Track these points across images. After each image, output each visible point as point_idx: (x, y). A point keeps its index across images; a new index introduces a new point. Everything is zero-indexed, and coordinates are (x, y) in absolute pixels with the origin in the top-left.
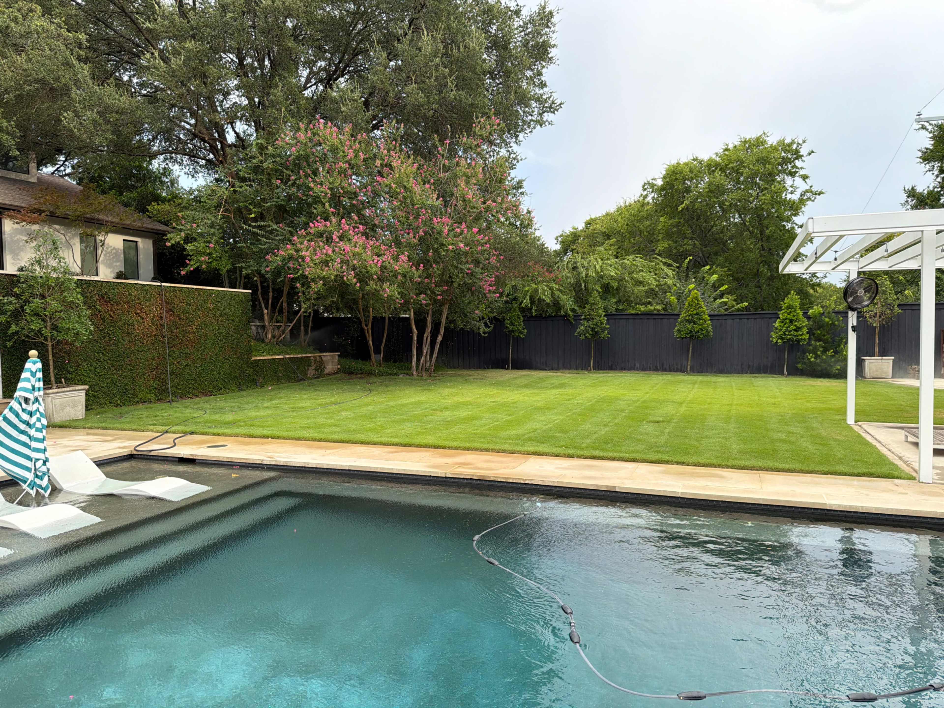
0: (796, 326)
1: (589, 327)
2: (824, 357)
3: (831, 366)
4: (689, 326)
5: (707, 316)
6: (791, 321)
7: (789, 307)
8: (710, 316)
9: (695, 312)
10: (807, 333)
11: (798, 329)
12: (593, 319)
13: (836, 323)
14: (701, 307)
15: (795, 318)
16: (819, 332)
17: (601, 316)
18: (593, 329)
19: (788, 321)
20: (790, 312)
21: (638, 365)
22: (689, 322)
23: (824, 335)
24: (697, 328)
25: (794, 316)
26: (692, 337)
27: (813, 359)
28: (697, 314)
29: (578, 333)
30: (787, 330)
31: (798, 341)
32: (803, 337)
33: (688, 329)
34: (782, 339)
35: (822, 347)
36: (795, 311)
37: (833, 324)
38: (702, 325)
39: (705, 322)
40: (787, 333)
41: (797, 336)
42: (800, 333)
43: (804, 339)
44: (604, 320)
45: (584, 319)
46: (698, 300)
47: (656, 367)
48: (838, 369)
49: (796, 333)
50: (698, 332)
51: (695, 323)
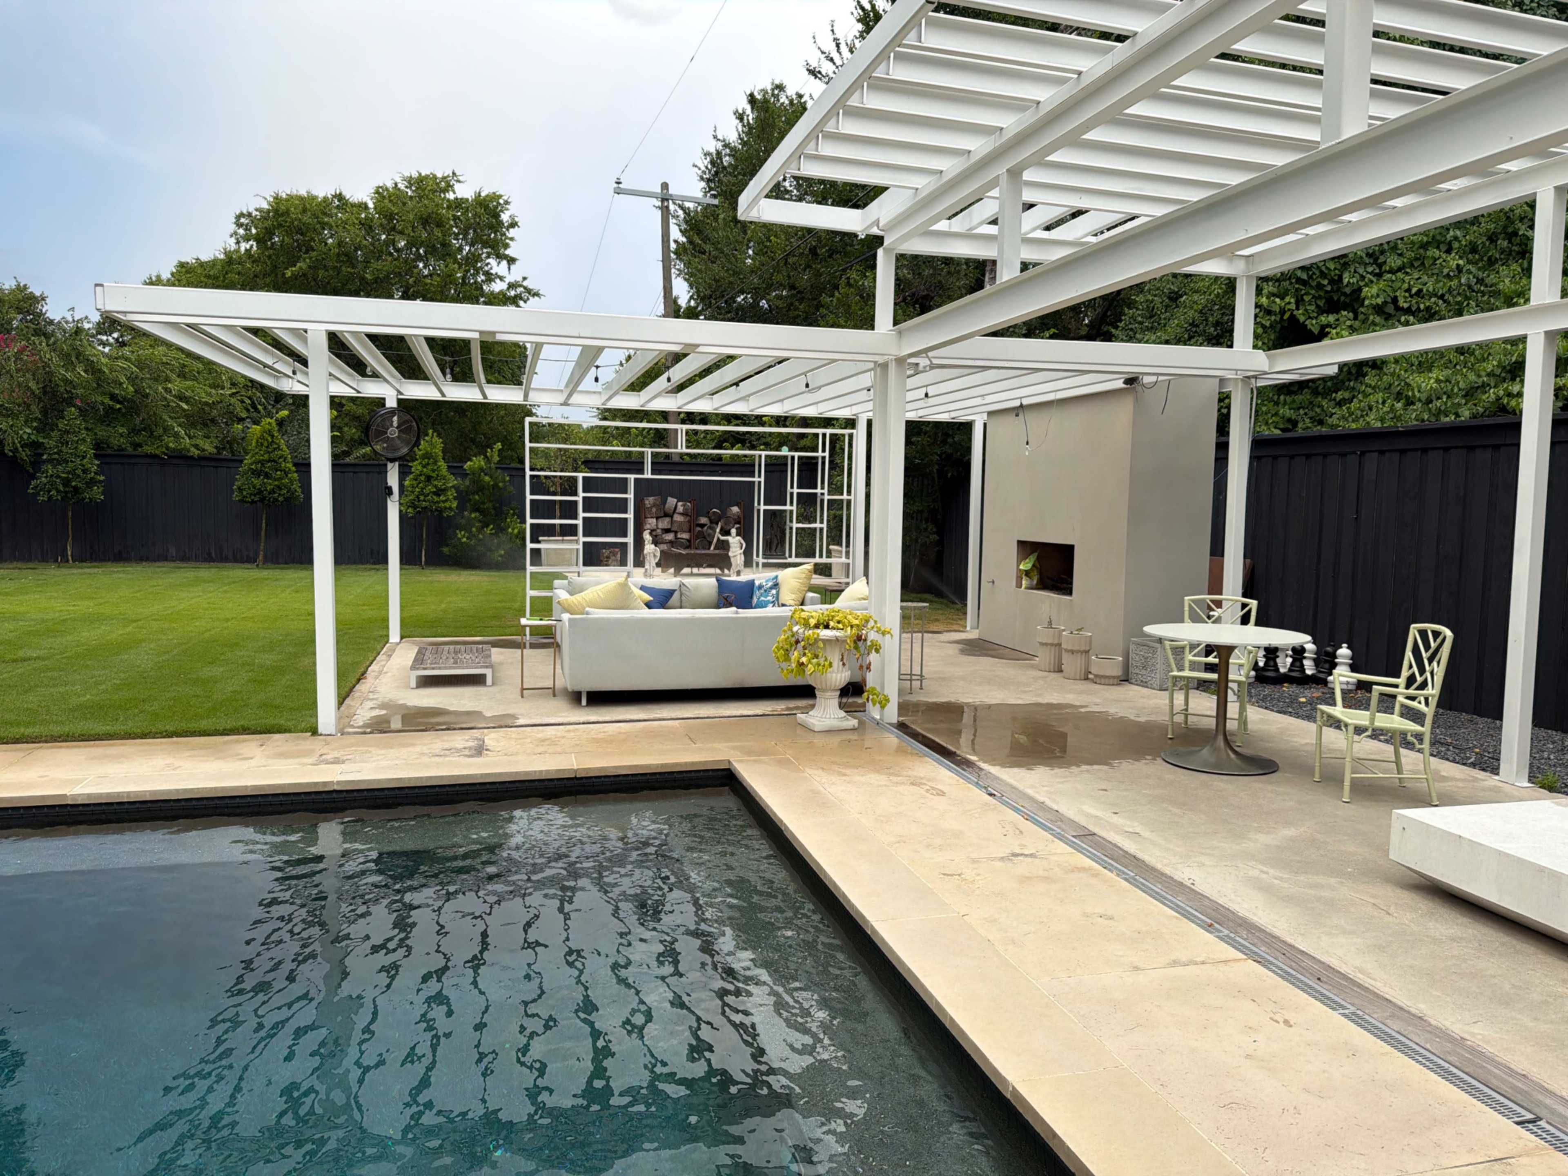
0: (436, 486)
1: (58, 477)
2: (481, 536)
3: (491, 550)
4: (256, 482)
5: (290, 465)
6: (429, 479)
7: (427, 456)
8: (295, 465)
9: (266, 457)
10: (455, 498)
11: (439, 492)
12: (67, 462)
13: (501, 485)
14: (278, 448)
15: (434, 475)
16: (477, 497)
17: (84, 457)
18: (66, 482)
19: (422, 478)
20: (428, 464)
21: (173, 551)
22: (257, 473)
23: (484, 503)
24: (270, 484)
25: (433, 471)
26: (262, 499)
27: (464, 540)
28: (269, 461)
29: (34, 488)
30: (421, 493)
31: (440, 511)
32: (447, 504)
33: (254, 487)
34: (415, 507)
35: (480, 521)
36: (435, 463)
37: (495, 486)
38: (280, 479)
39: (286, 474)
40: (422, 498)
41: (438, 502)
42: (442, 498)
43: (450, 508)
44: (94, 465)
45: (50, 461)
46: (273, 436)
47: (209, 554)
48: (501, 556)
49: (436, 498)
50: (273, 492)
51: (267, 476)
